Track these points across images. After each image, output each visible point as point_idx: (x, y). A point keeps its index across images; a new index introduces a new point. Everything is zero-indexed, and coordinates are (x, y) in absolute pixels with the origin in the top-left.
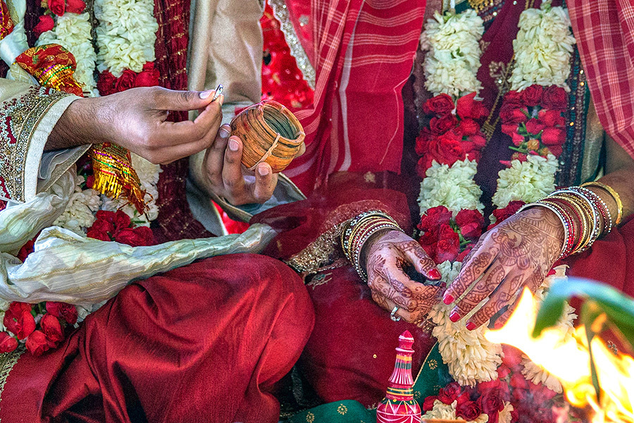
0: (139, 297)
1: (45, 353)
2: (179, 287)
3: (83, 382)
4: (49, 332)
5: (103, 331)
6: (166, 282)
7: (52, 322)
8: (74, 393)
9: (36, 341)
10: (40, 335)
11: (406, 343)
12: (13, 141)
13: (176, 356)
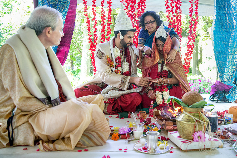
0: (123, 97)
1: (112, 103)
2: (127, 96)
3: (116, 106)
4: (113, 101)
5: (118, 101)
6: (125, 95)
7: (113, 100)
8: (115, 108)
9: (112, 102)
10: (112, 101)
11: (152, 102)
12: (124, 82)
13: (126, 104)
